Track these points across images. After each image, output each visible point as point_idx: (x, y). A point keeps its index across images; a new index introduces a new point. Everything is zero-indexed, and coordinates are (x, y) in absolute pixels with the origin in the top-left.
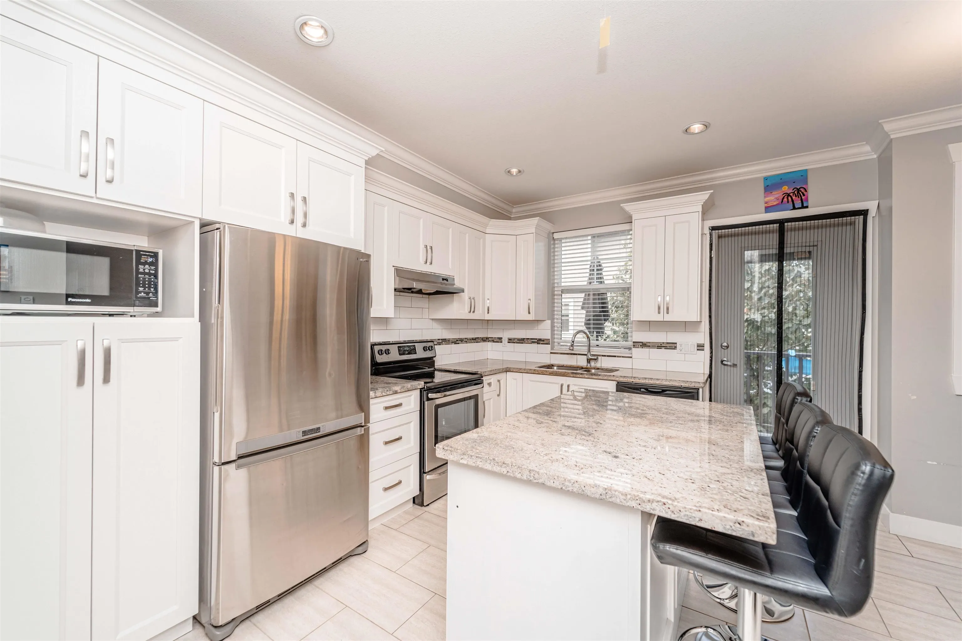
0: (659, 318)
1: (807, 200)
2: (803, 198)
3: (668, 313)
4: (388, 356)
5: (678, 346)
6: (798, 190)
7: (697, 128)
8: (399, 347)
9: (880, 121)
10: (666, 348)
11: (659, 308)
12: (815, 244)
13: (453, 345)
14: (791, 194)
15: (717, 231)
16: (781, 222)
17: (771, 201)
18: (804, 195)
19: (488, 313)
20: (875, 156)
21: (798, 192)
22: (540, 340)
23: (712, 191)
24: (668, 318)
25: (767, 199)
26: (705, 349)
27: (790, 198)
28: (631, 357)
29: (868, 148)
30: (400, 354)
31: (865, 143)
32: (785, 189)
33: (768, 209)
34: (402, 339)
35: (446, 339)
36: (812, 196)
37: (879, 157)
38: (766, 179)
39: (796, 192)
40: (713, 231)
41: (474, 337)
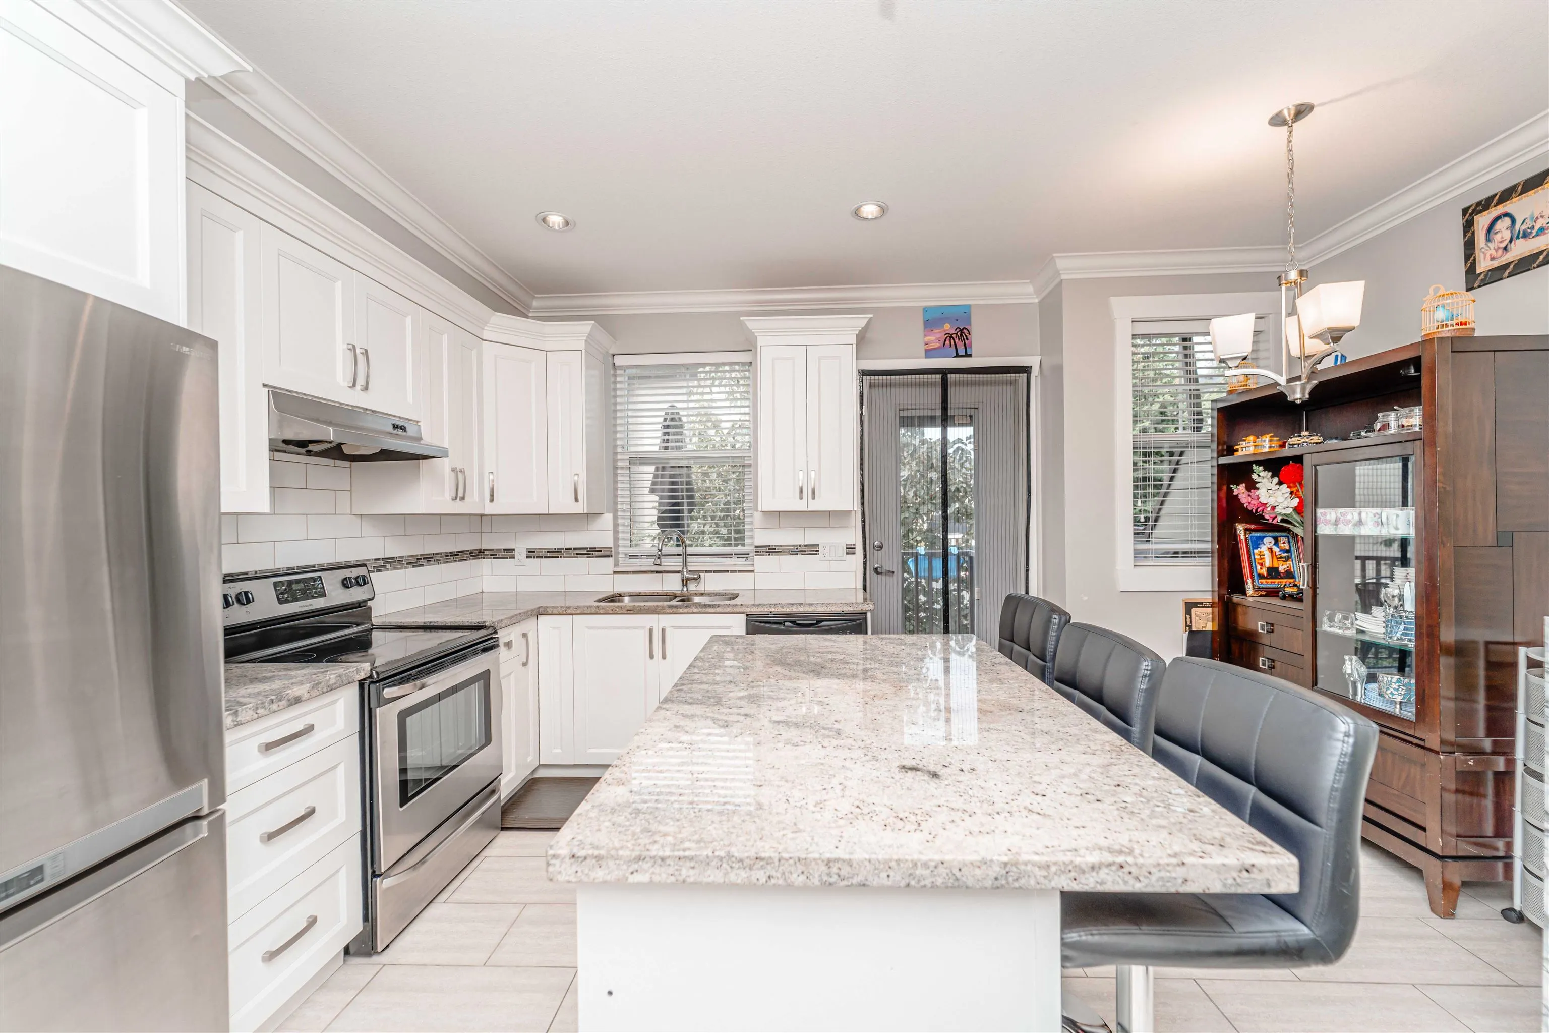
0: (801, 506)
1: (971, 346)
2: (966, 342)
3: (813, 498)
4: (246, 610)
5: (821, 549)
6: (961, 331)
7: (870, 210)
8: (276, 584)
9: (1055, 255)
10: (803, 552)
11: (801, 491)
12: (977, 406)
13: (411, 570)
14: (954, 336)
15: (868, 377)
16: (944, 373)
17: (932, 342)
18: (967, 339)
19: (492, 500)
20: (1036, 301)
21: (961, 335)
22: (593, 550)
23: (872, 316)
24: (814, 506)
25: (927, 339)
26: (857, 552)
27: (952, 341)
28: (752, 571)
29: (1030, 289)
30: (281, 601)
31: (1028, 281)
32: (947, 327)
33: (929, 353)
34: (282, 564)
35: (393, 558)
36: (977, 341)
37: (1040, 302)
38: (926, 310)
39: (959, 334)
40: (864, 377)
41: (454, 549)
